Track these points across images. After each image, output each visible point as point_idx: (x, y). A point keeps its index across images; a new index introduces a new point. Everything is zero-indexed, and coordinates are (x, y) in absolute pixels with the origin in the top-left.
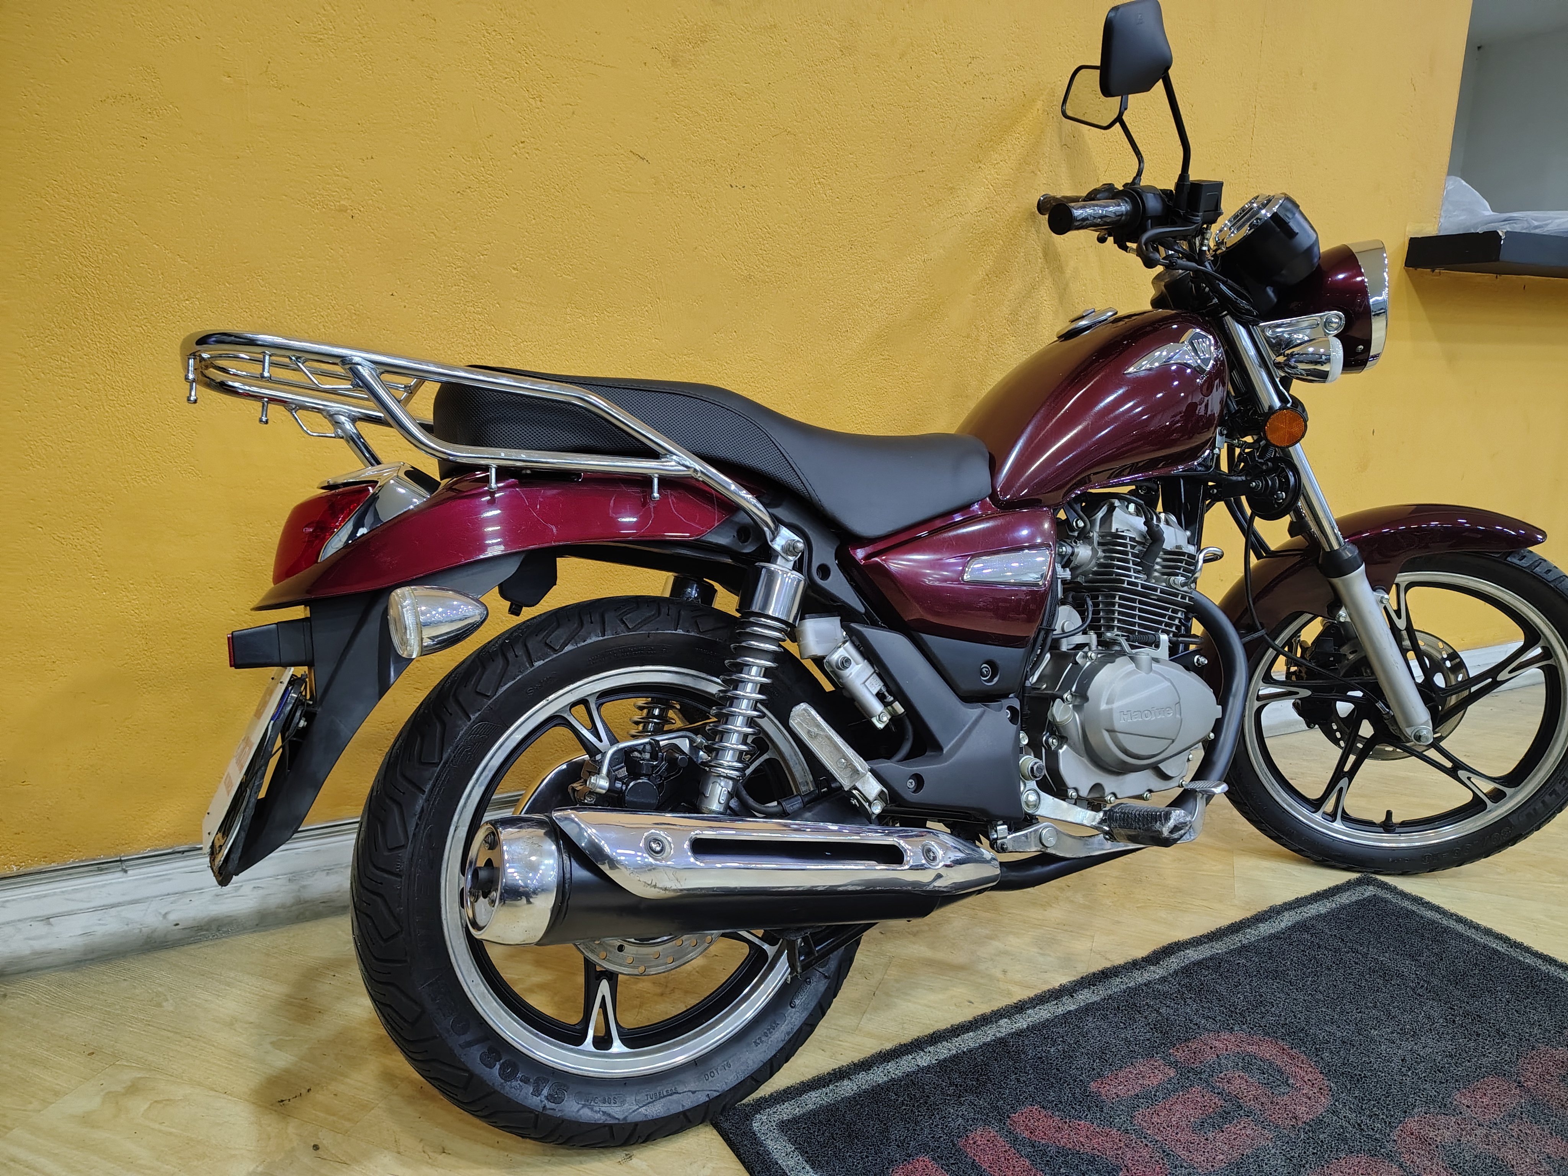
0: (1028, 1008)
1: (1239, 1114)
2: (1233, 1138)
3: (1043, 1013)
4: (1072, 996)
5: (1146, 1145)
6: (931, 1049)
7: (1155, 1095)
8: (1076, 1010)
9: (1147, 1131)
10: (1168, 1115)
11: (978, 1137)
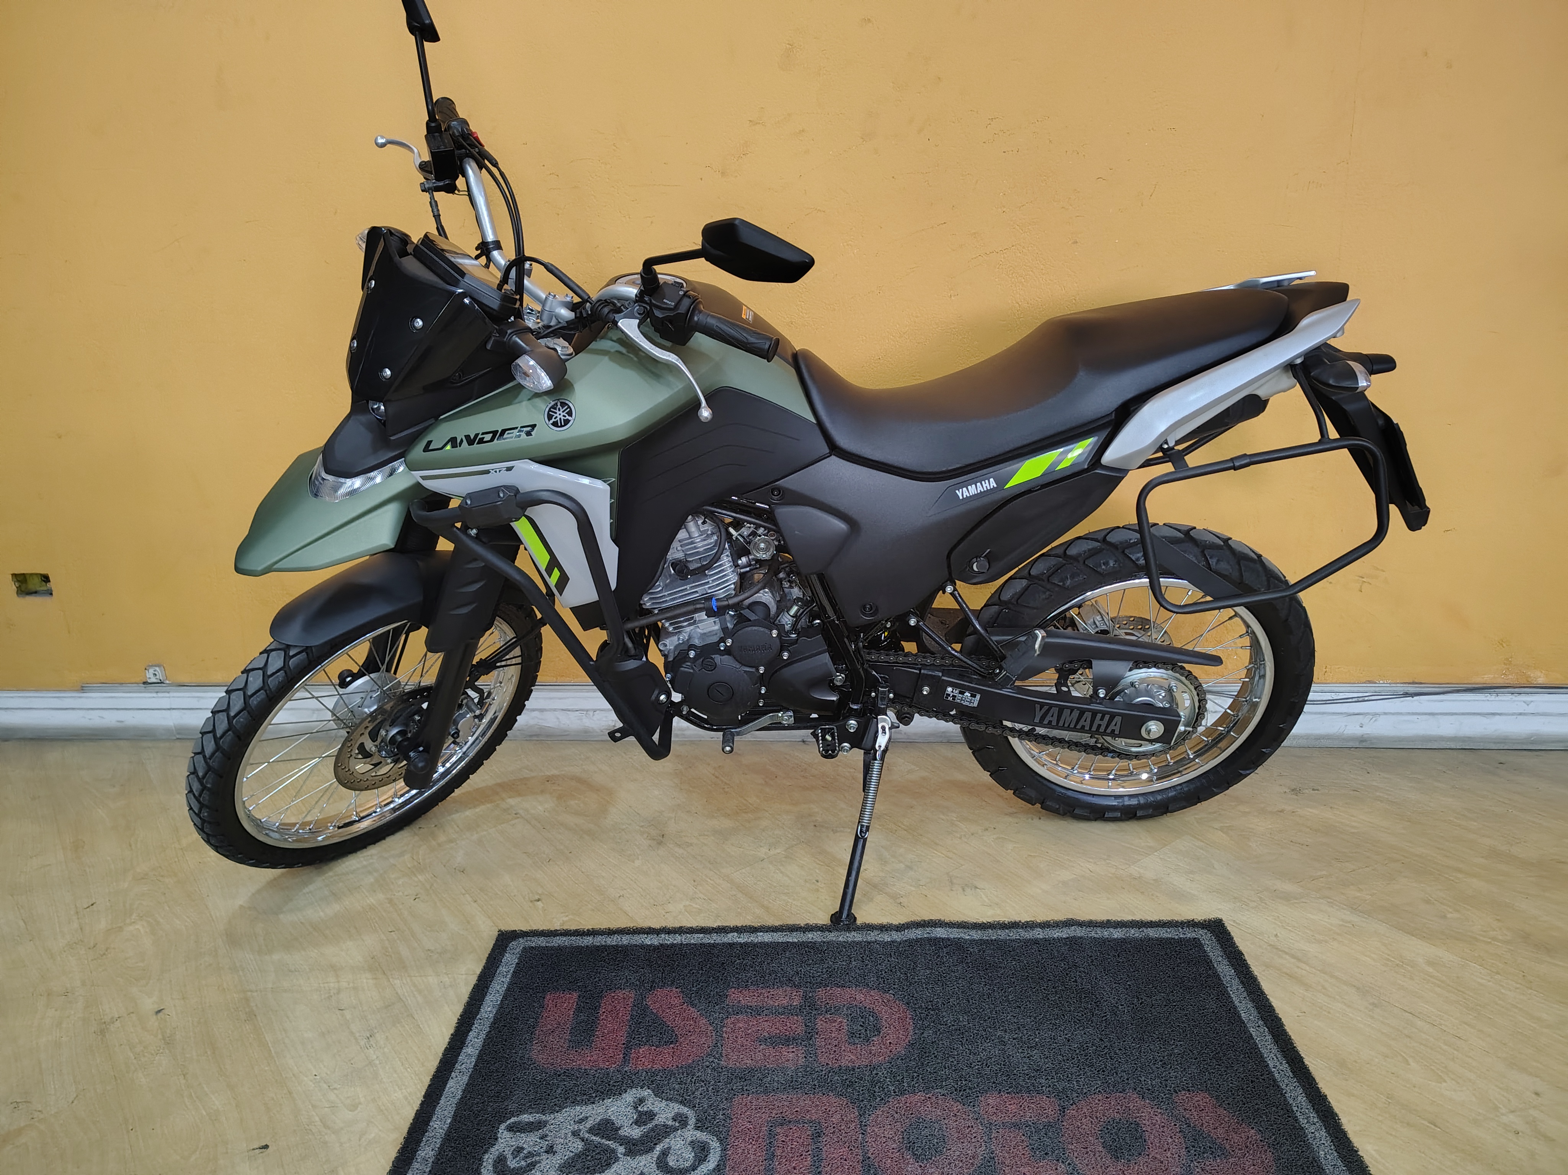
0: (761, 932)
1: (801, 1043)
2: (774, 1054)
3: (767, 938)
4: (804, 933)
5: (712, 1036)
6: (663, 936)
7: (763, 1011)
8: (793, 943)
9: (725, 1029)
10: (753, 1025)
11: (620, 994)
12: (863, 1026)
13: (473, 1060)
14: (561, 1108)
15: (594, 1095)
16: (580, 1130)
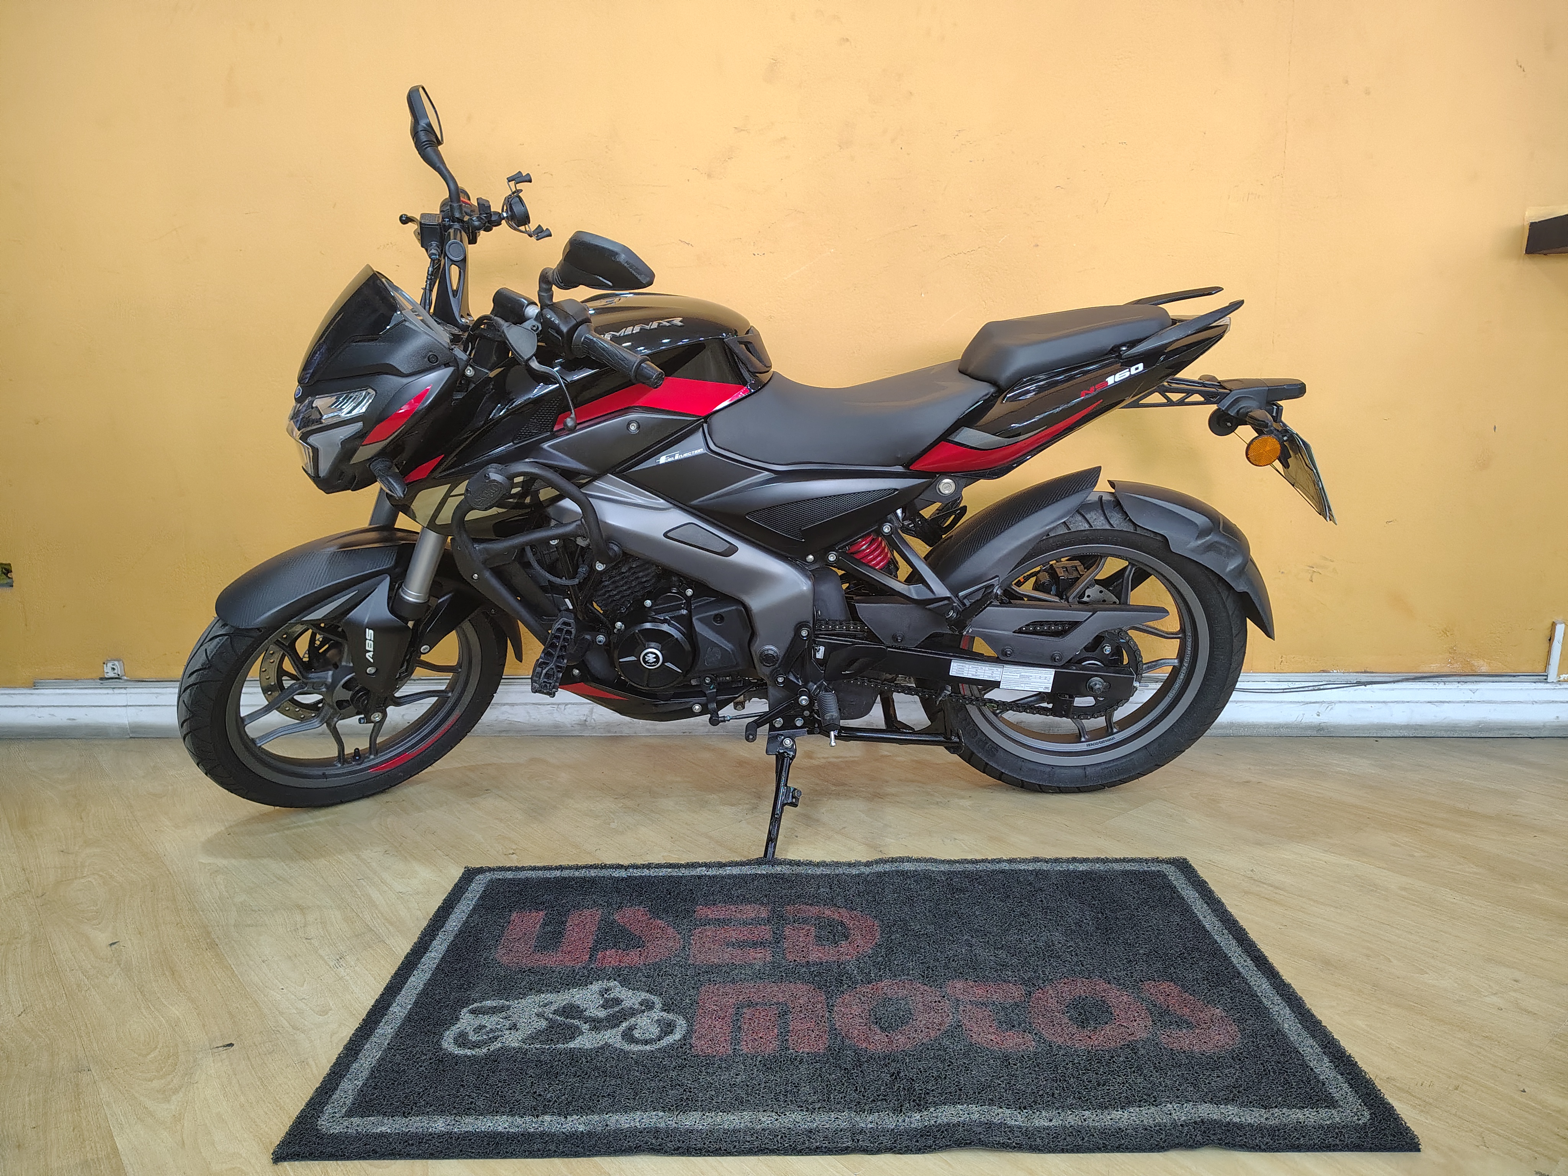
1: (768, 946)
2: (742, 954)
5: (680, 942)
6: (631, 870)
7: (730, 923)
9: (692, 937)
10: (721, 933)
11: (587, 912)
12: (830, 933)
13: (437, 961)
14: (525, 995)
15: (559, 987)
16: (545, 1012)
